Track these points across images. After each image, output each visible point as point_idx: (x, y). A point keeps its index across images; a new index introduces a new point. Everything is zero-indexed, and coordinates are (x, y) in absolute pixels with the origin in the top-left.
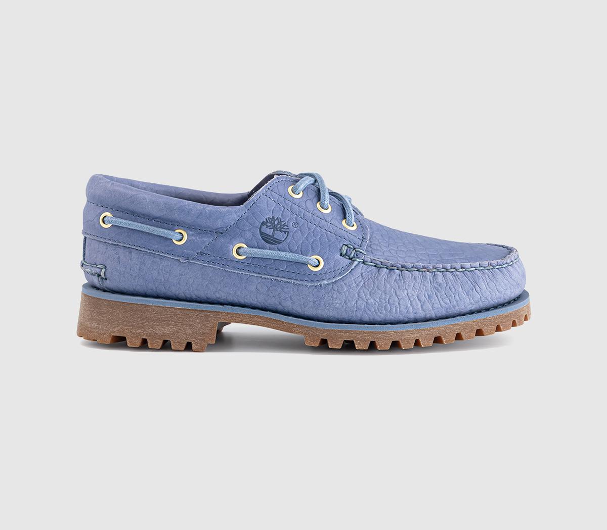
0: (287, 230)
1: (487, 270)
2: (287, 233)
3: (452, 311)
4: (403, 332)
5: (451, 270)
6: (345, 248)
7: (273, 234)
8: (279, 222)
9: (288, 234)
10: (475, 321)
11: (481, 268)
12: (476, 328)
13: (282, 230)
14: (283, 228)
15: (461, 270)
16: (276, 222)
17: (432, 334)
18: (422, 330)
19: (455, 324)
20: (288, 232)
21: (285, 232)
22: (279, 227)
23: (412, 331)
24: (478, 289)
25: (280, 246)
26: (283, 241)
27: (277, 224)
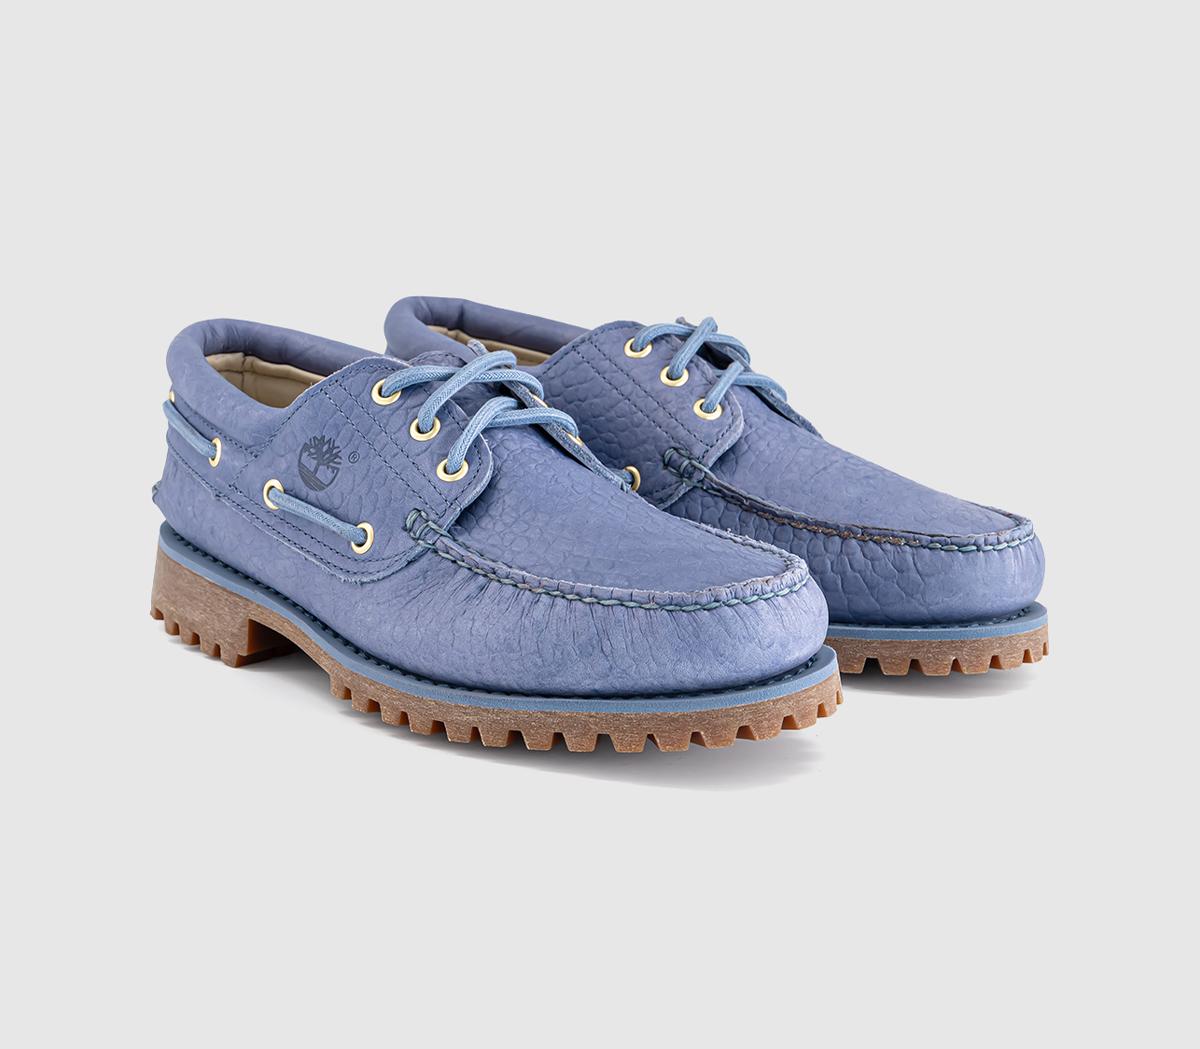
0: (338, 466)
1: (668, 611)
2: (335, 471)
3: (550, 684)
4: (449, 707)
5: (570, 595)
6: (413, 516)
7: (316, 470)
8: (330, 448)
9: (337, 473)
10: (593, 713)
11: (632, 604)
12: (596, 730)
13: (331, 464)
14: (332, 461)
16: (325, 448)
17: (503, 724)
18: (483, 710)
19: (551, 713)
20: (338, 469)
21: (334, 469)
22: (328, 459)
23: (465, 709)
24: (607, 649)
25: (321, 494)
26: (327, 486)
27: (326, 452)
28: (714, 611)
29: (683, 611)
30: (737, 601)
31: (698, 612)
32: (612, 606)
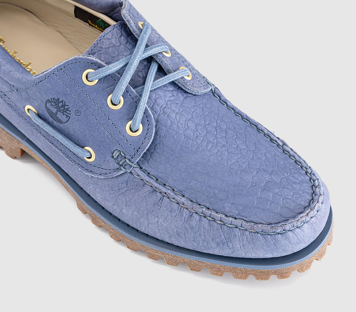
0: (69, 115)
2: (68, 117)
5: (209, 218)
6: (117, 153)
7: (57, 113)
8: (63, 105)
9: (69, 119)
11: (242, 228)
13: (65, 113)
14: (66, 111)
15: (219, 222)
16: (60, 104)
20: (70, 117)
21: (67, 116)
22: (62, 110)
25: (61, 125)
26: (64, 123)
27: (62, 107)
28: (284, 235)
29: (269, 235)
30: (294, 228)
31: (276, 236)
32: (232, 227)
